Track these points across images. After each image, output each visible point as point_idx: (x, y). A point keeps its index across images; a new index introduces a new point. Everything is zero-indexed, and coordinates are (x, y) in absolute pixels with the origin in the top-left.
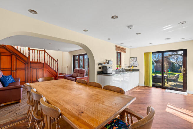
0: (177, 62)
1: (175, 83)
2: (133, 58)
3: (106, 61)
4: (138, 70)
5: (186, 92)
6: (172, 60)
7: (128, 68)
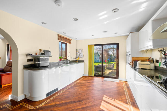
0: (113, 54)
1: (111, 71)
2: (79, 50)
3: (40, 51)
4: (83, 61)
5: (118, 79)
6: (110, 53)
7: (75, 60)
